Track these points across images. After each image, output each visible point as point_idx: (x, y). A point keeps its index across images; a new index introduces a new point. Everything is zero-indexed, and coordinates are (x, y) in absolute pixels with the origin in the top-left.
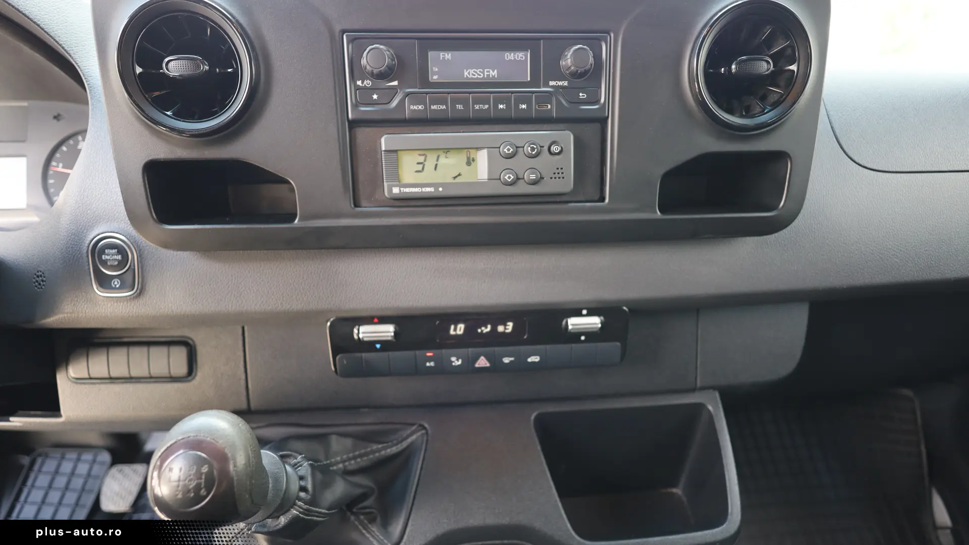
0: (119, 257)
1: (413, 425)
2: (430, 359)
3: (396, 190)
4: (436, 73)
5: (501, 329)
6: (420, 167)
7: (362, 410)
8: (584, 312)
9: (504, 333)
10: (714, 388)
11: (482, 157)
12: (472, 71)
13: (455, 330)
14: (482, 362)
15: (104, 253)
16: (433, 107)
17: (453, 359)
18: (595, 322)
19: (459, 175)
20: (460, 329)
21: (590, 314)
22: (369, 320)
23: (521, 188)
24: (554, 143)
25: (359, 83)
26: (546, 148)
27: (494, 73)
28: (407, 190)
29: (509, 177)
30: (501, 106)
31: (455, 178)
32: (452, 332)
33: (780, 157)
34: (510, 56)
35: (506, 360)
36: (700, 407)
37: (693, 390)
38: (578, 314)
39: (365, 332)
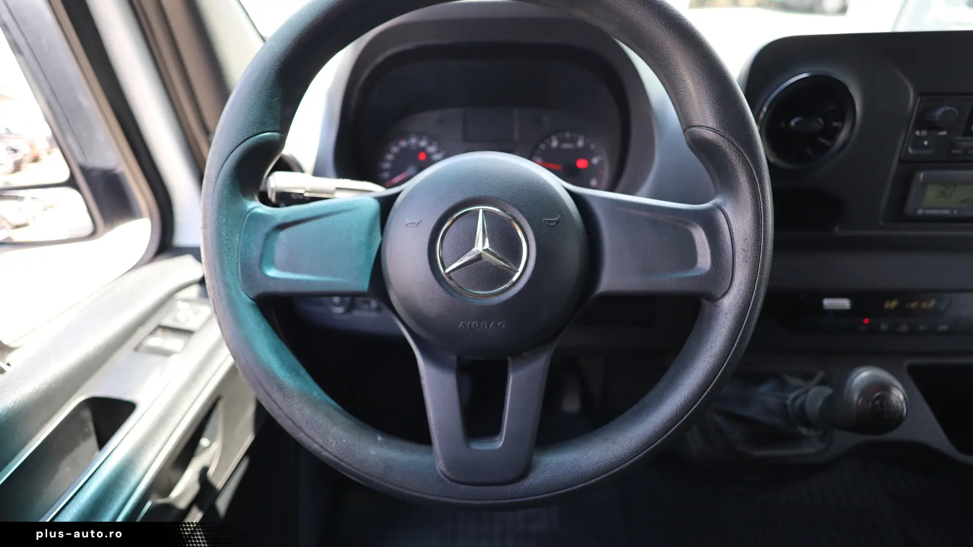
3: (920, 212)
5: (924, 305)
13: (890, 304)
14: (904, 328)
16: (969, 152)
17: (882, 325)
19: (966, 200)
20: (893, 304)
25: (918, 133)
28: (928, 212)
31: (962, 202)
32: (887, 306)
35: (922, 328)
39: (828, 303)
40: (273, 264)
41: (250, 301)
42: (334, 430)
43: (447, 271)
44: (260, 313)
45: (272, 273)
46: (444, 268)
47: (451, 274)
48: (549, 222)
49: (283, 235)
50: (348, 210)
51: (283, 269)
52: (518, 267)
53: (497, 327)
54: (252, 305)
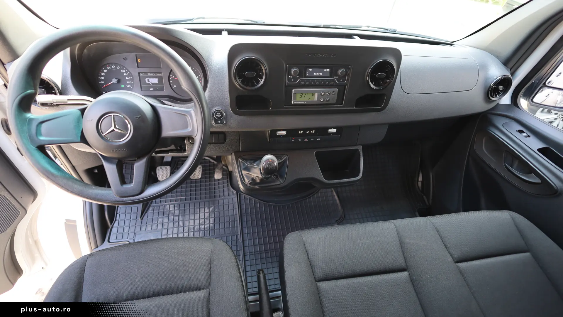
0: (221, 115)
1: (285, 154)
2: (293, 139)
3: (295, 103)
4: (307, 74)
5: (311, 132)
6: (301, 97)
7: (269, 151)
8: (333, 128)
9: (312, 133)
10: (361, 145)
11: (316, 95)
12: (316, 73)
13: (300, 132)
14: (306, 140)
15: (217, 114)
16: (306, 83)
17: (299, 139)
18: (335, 130)
19: (310, 98)
20: (302, 132)
21: (334, 129)
22: (280, 130)
23: (325, 102)
24: (334, 92)
25: (289, 77)
26: (331, 93)
27: (321, 74)
28: (298, 103)
29: (322, 100)
30: (322, 83)
31: (309, 99)
32: (299, 133)
33: (384, 95)
34: (326, 70)
35: (312, 140)
36: (357, 150)
37: (356, 145)
38: (331, 129)
39: (279, 133)
40: (41, 135)
41: (35, 148)
42: (76, 186)
43: (104, 135)
44: (40, 151)
45: (42, 138)
46: (103, 134)
47: (106, 136)
48: (136, 118)
49: (44, 125)
50: (69, 115)
51: (46, 136)
52: (128, 132)
53: (124, 150)
54: (36, 149)
